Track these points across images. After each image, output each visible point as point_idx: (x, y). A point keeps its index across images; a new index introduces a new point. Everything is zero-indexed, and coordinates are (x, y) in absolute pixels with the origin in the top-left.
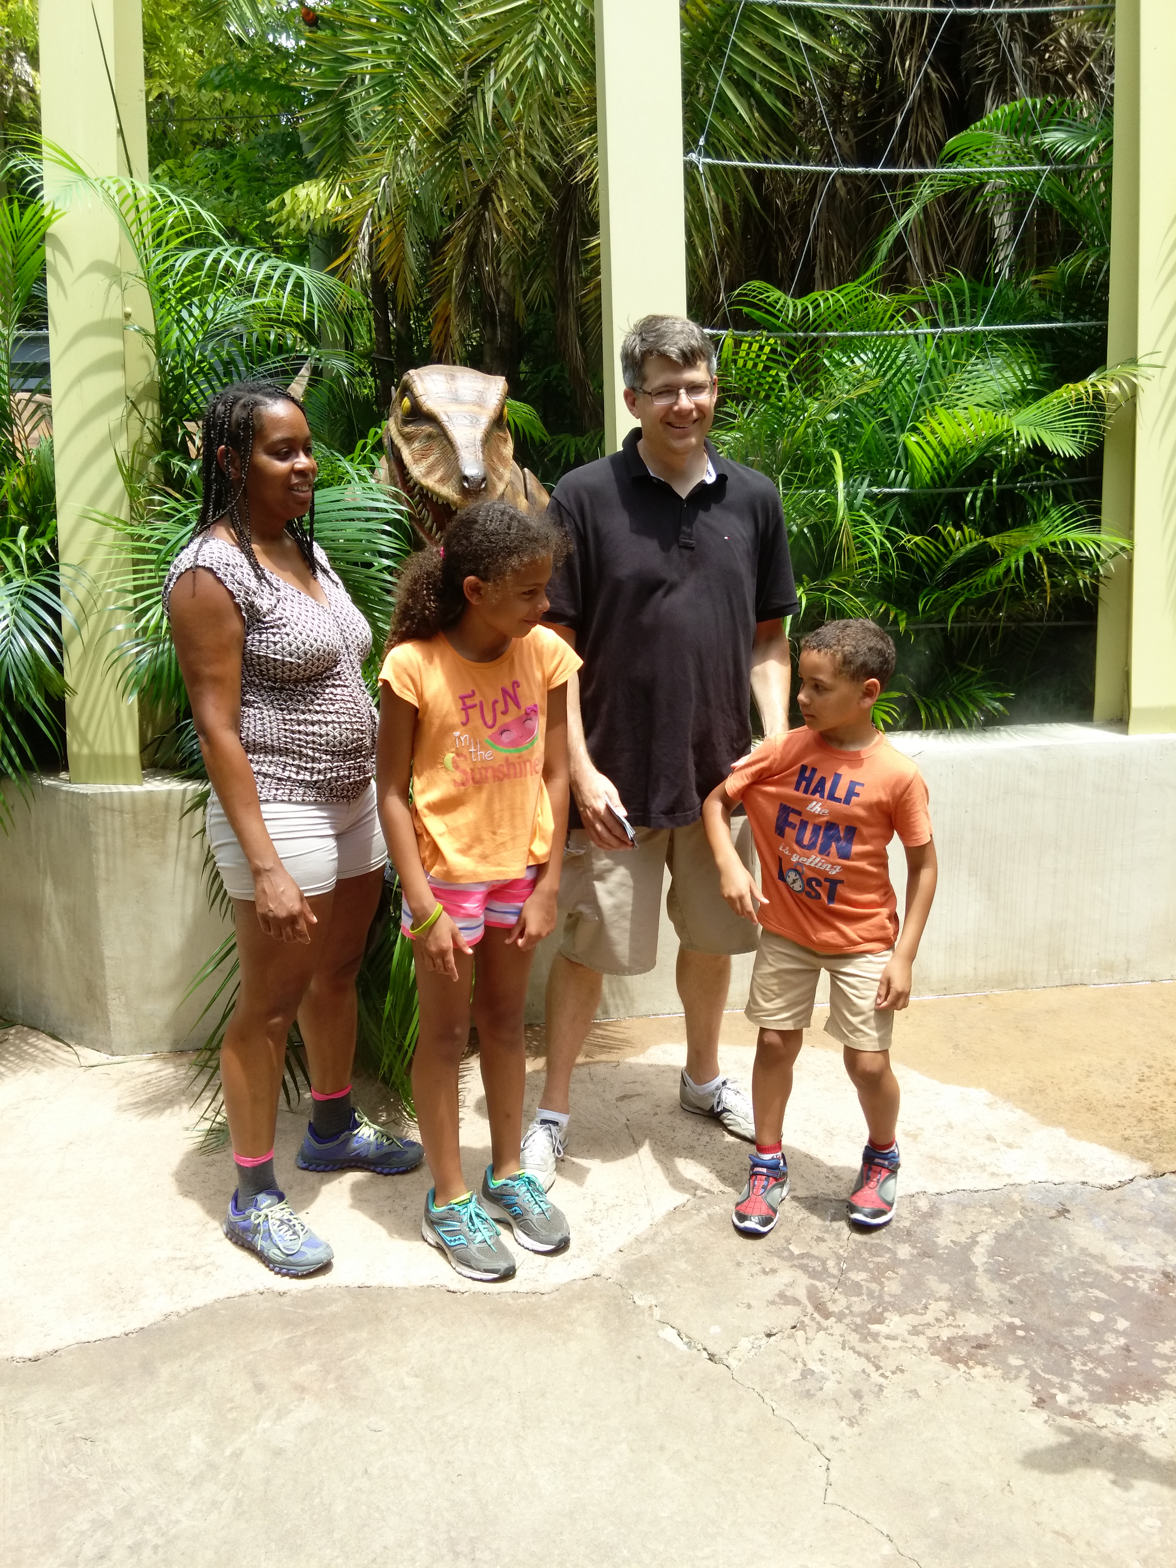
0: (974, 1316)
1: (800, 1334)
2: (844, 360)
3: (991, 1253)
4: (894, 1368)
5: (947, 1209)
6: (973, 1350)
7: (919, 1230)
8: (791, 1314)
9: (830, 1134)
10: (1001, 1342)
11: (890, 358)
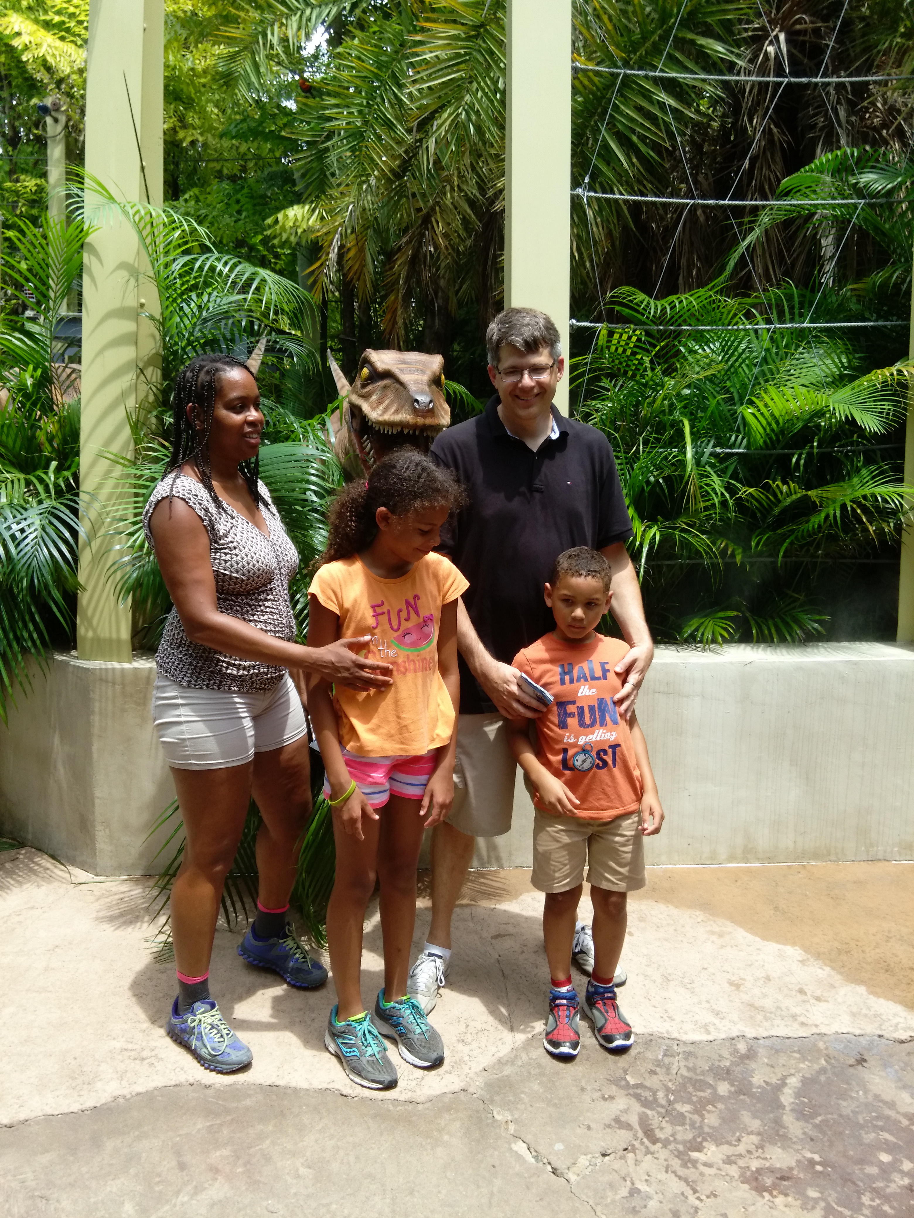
0: (780, 1150)
1: (631, 1155)
2: (697, 347)
3: (798, 1094)
4: (708, 1193)
5: (762, 1052)
6: (777, 1181)
7: (737, 1069)
8: (623, 1137)
9: (667, 979)
10: (802, 1176)
11: (733, 347)
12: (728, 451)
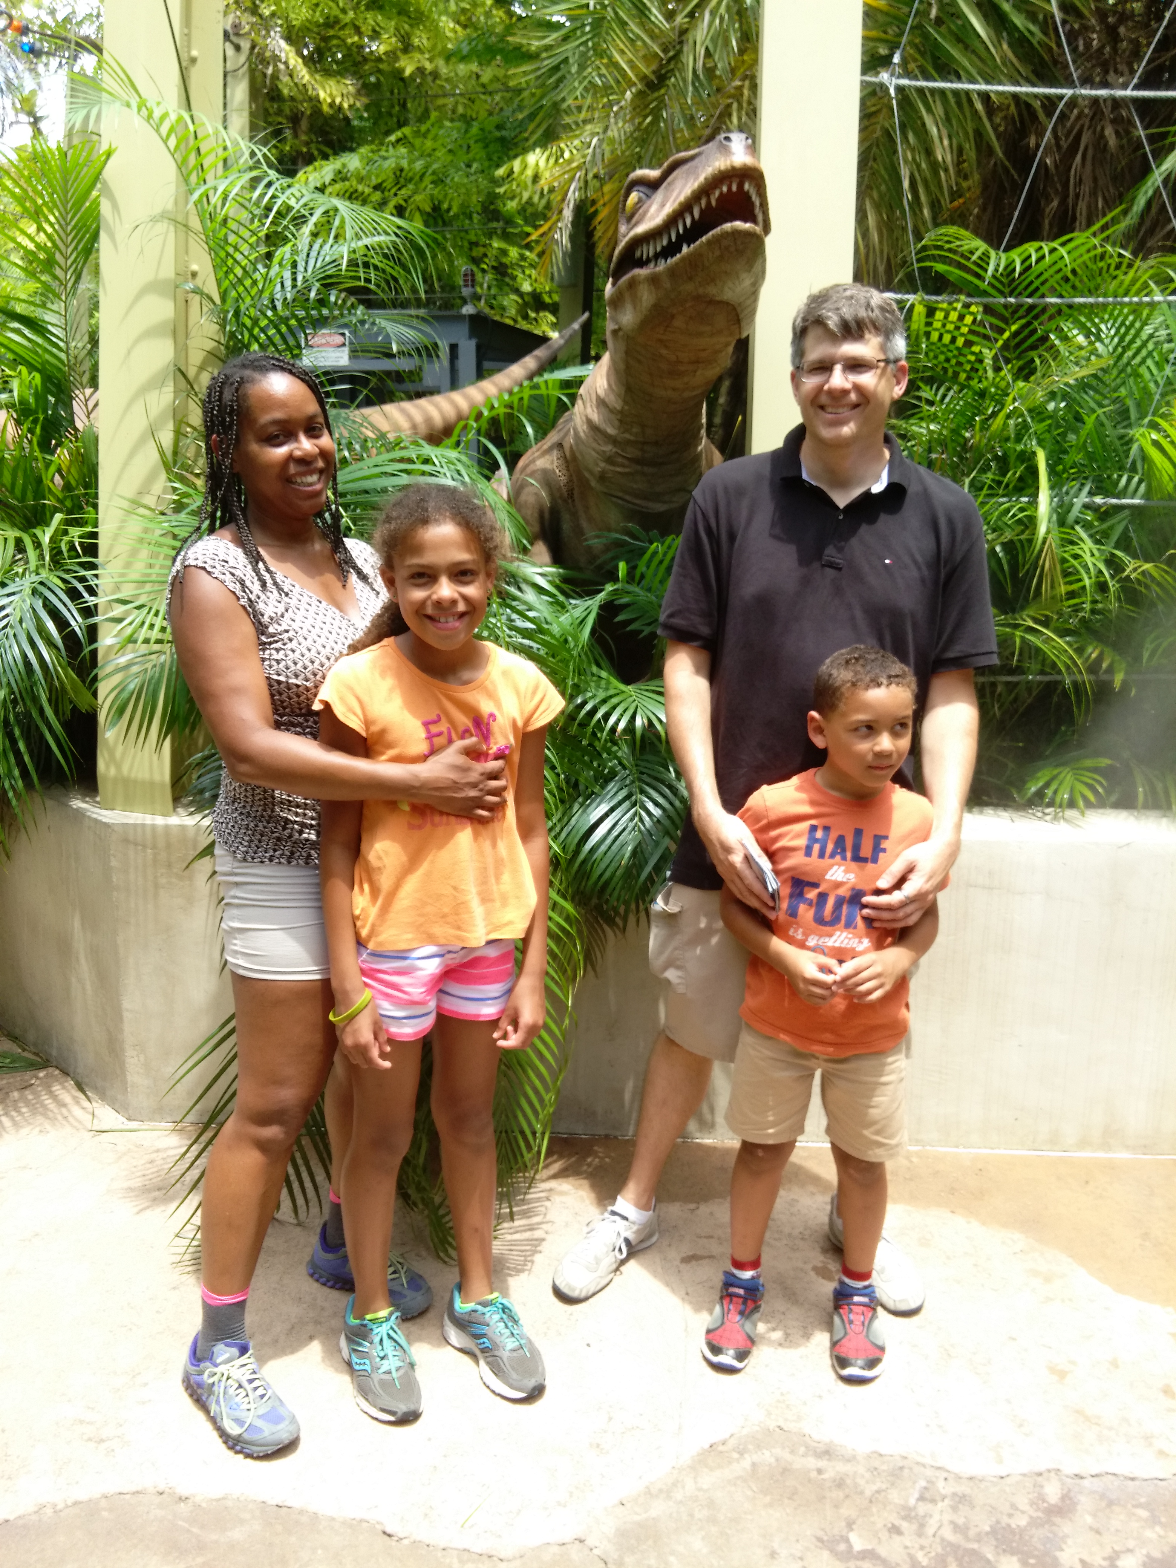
11: (1132, 332)
12: (1114, 501)
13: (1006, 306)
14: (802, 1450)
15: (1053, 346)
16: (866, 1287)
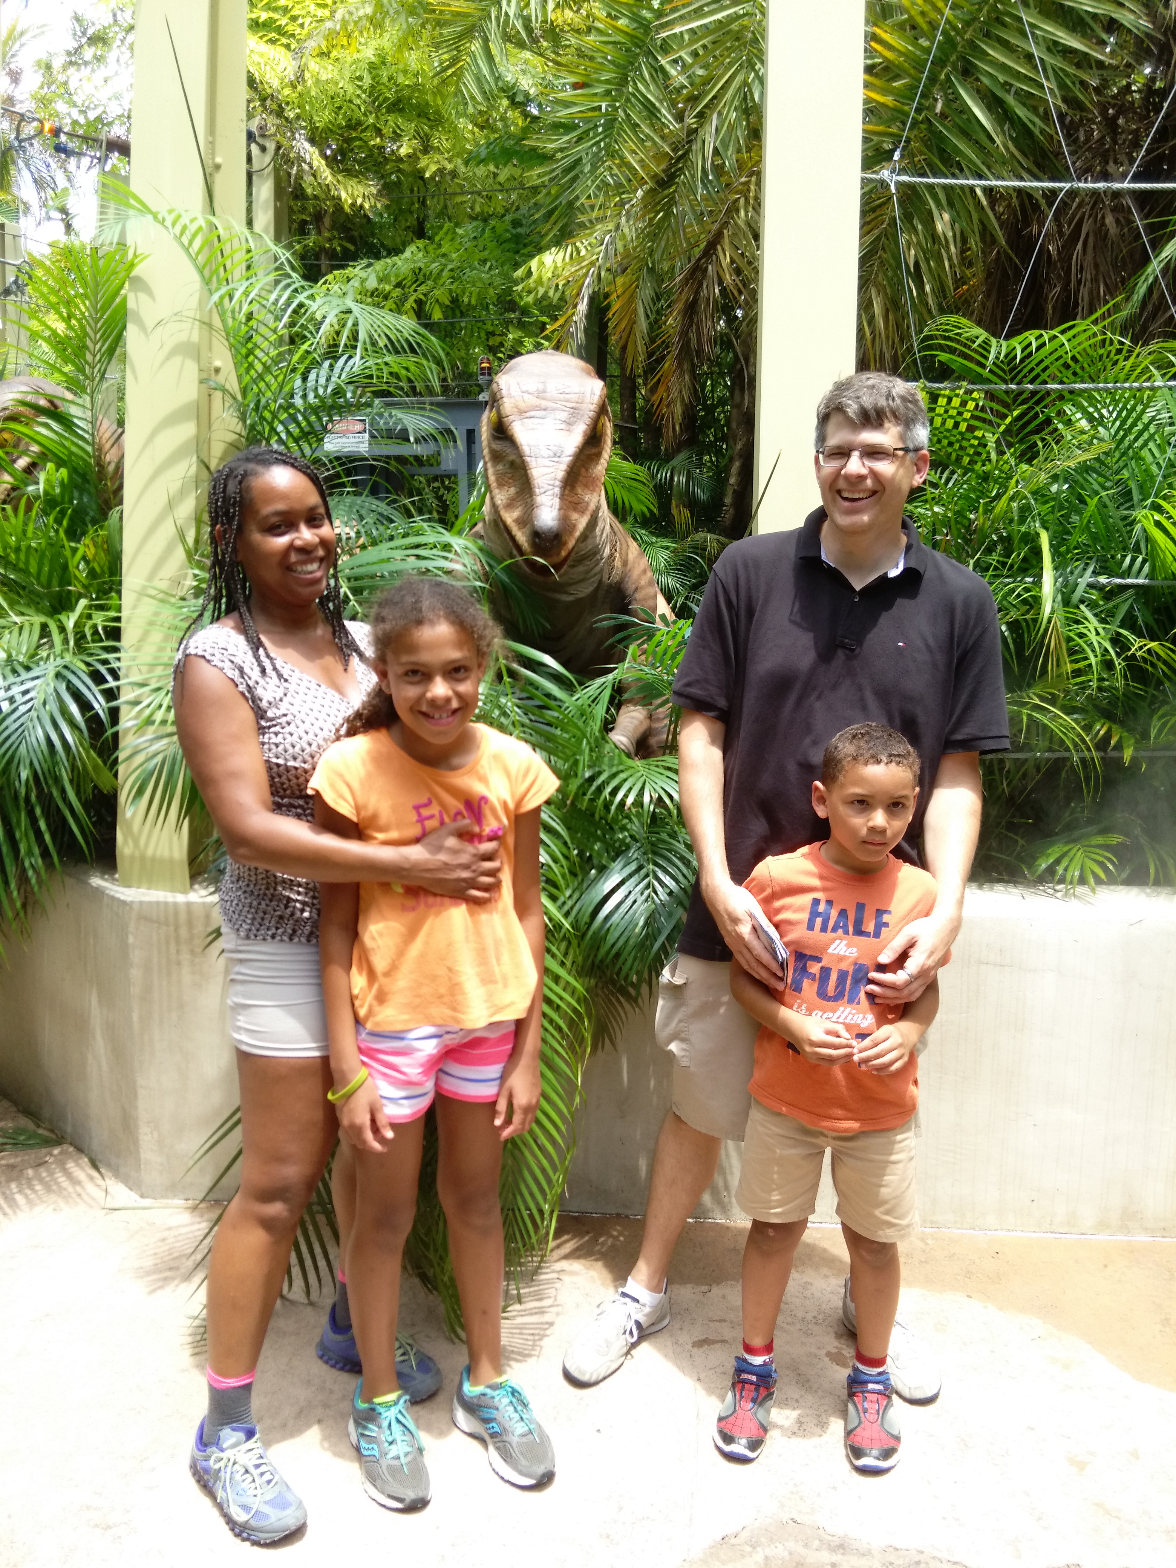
11: (1134, 415)
12: (1119, 581)
13: (1007, 392)
14: (817, 1542)
15: (1056, 430)
16: (880, 1374)
